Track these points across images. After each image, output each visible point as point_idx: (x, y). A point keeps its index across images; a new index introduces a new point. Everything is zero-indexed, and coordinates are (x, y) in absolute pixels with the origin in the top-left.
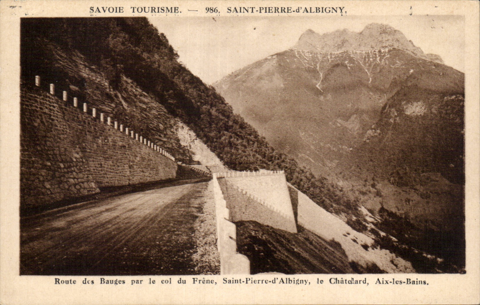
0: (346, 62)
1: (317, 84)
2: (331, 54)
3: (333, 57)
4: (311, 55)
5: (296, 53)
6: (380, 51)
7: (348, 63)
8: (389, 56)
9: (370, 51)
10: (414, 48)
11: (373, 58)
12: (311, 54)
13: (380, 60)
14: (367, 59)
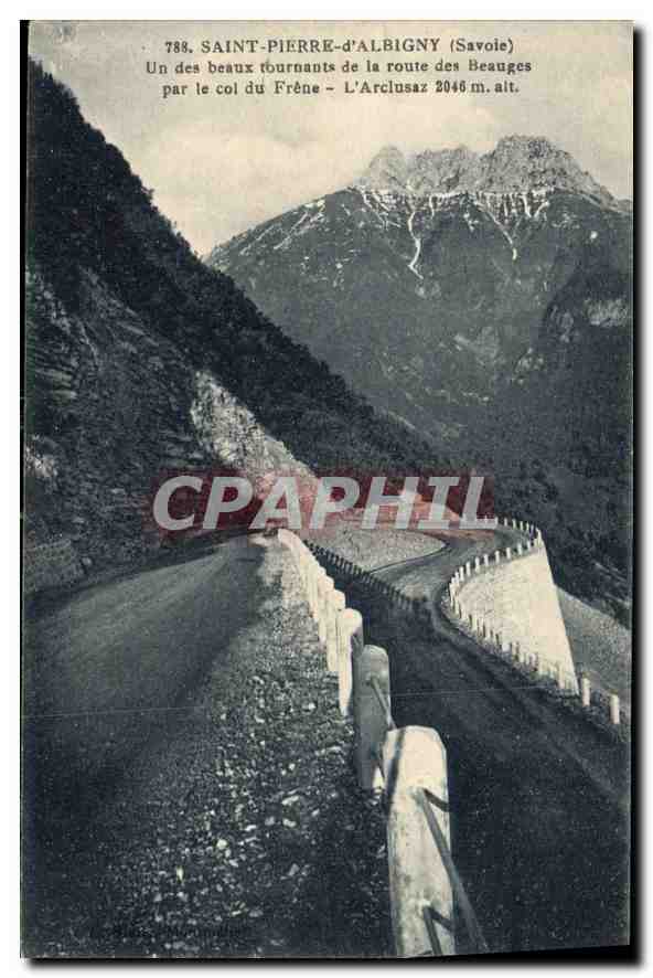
0: (466, 216)
1: (409, 261)
2: (435, 199)
3: (439, 204)
4: (394, 201)
5: (365, 197)
6: (530, 195)
7: (469, 218)
8: (547, 204)
9: (510, 195)
10: (595, 188)
11: (517, 207)
12: (395, 197)
13: (532, 212)
14: (506, 211)
